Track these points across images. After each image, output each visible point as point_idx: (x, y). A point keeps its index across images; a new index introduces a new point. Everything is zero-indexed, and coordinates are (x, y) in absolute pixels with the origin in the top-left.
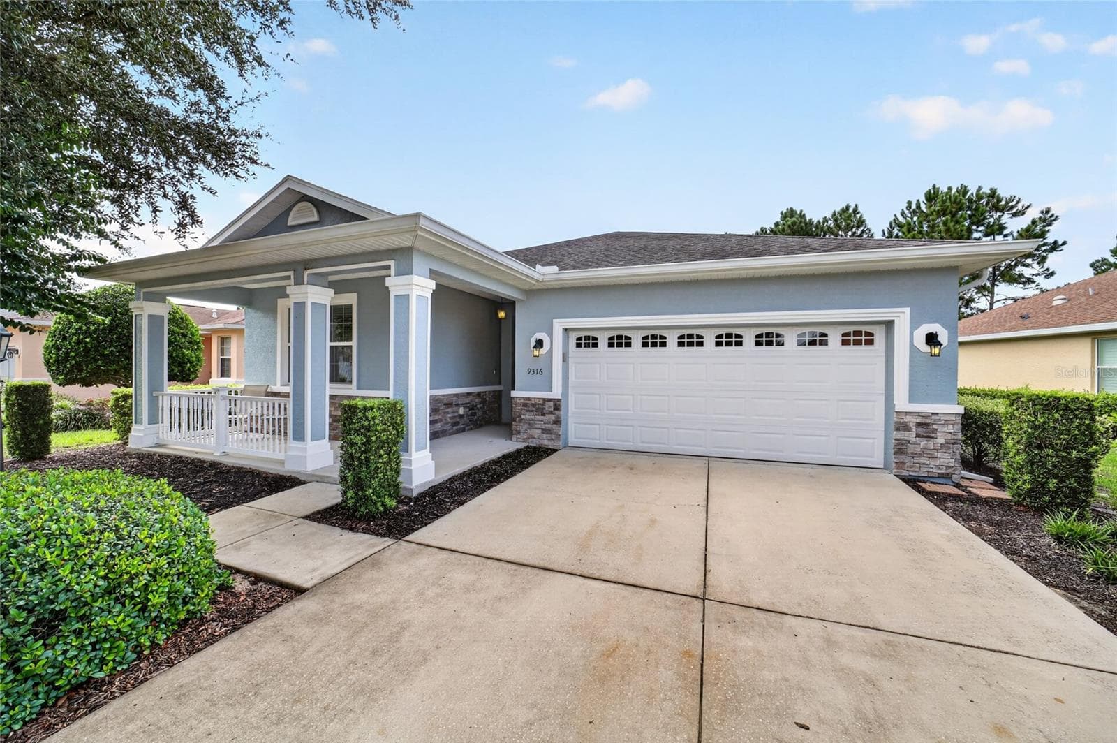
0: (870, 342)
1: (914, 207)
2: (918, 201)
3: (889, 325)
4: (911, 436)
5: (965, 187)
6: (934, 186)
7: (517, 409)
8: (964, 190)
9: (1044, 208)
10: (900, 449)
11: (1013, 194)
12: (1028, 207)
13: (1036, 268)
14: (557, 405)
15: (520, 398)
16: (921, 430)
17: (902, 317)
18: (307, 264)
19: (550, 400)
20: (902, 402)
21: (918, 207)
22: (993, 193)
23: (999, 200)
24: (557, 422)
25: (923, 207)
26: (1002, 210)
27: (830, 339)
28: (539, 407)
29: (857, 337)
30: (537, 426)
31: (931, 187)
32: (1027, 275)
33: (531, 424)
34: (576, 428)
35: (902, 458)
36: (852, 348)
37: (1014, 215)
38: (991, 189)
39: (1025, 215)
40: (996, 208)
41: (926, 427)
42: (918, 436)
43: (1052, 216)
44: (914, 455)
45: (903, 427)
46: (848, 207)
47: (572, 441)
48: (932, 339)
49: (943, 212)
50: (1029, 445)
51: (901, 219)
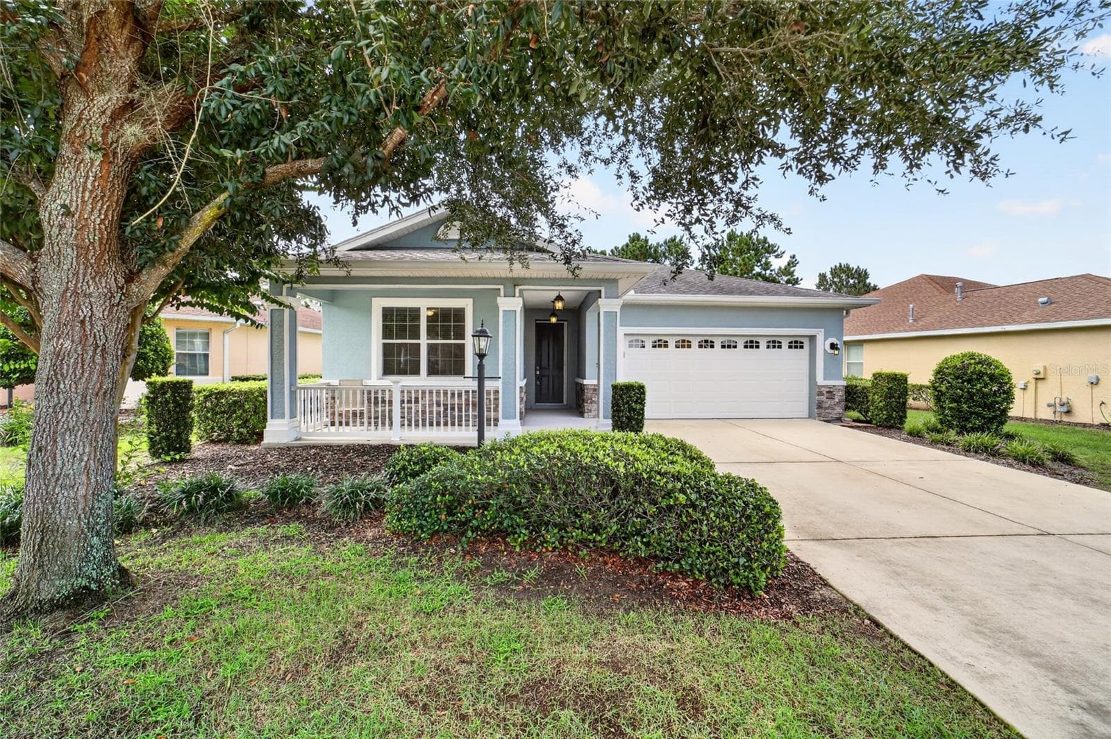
0: (802, 347)
3: (812, 338)
4: (824, 398)
10: (818, 406)
16: (829, 395)
17: (820, 334)
18: (517, 281)
20: (820, 380)
27: (783, 345)
29: (796, 344)
35: (821, 410)
36: (793, 350)
41: (831, 393)
42: (827, 398)
44: (826, 408)
45: (820, 394)
48: (833, 346)
50: (886, 397)
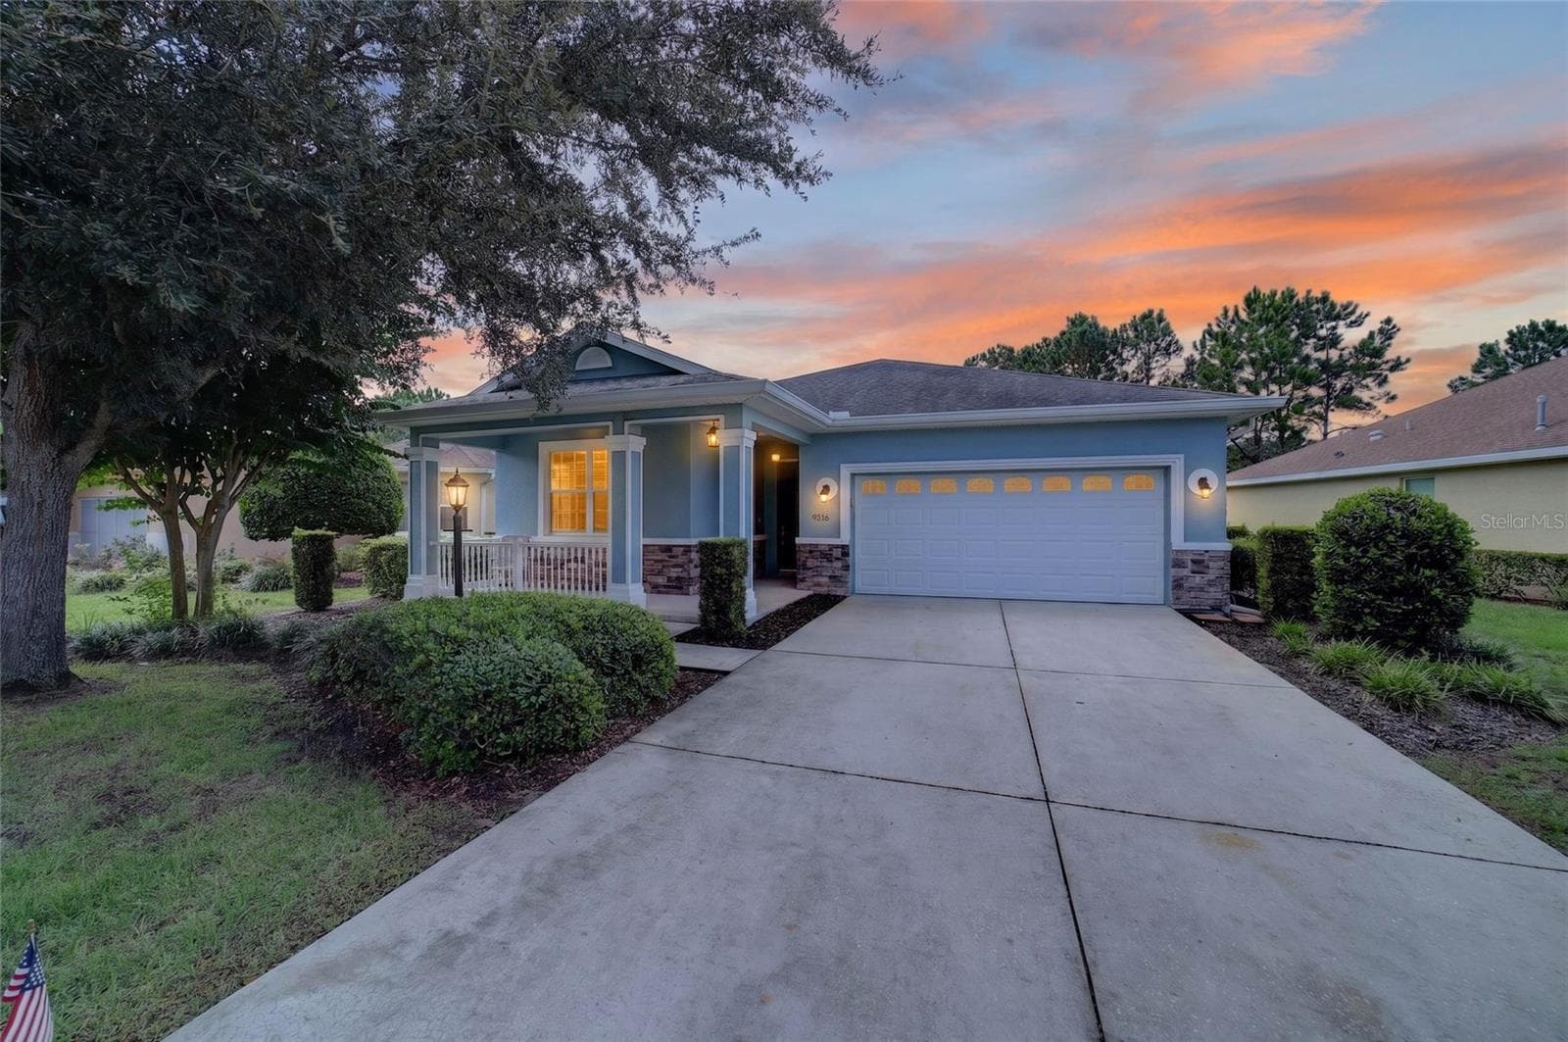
1: (1231, 313)
2: (1236, 307)
3: (1167, 470)
4: (1187, 572)
5: (1293, 291)
6: (1255, 290)
7: (802, 557)
8: (1290, 295)
9: (1384, 317)
10: (1178, 584)
11: (1350, 299)
12: (1367, 315)
13: (1376, 391)
14: (845, 551)
15: (805, 545)
16: (1195, 566)
17: (1178, 463)
18: (626, 415)
19: (837, 547)
20: (1178, 542)
21: (1236, 313)
22: (1325, 299)
23: (1333, 306)
24: (846, 568)
25: (1243, 315)
26: (1338, 317)
28: (826, 555)
30: (824, 574)
31: (1251, 289)
32: (1366, 399)
33: (816, 569)
34: (863, 576)
35: (1179, 593)
37: (1351, 325)
38: (1323, 293)
39: (1363, 326)
40: (1329, 317)
41: (1199, 564)
42: (1193, 572)
43: (1394, 327)
44: (1191, 589)
45: (1180, 564)
46: (1151, 312)
47: (859, 586)
48: (1203, 483)
49: (1264, 321)
51: (1216, 329)
